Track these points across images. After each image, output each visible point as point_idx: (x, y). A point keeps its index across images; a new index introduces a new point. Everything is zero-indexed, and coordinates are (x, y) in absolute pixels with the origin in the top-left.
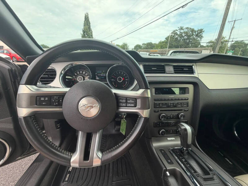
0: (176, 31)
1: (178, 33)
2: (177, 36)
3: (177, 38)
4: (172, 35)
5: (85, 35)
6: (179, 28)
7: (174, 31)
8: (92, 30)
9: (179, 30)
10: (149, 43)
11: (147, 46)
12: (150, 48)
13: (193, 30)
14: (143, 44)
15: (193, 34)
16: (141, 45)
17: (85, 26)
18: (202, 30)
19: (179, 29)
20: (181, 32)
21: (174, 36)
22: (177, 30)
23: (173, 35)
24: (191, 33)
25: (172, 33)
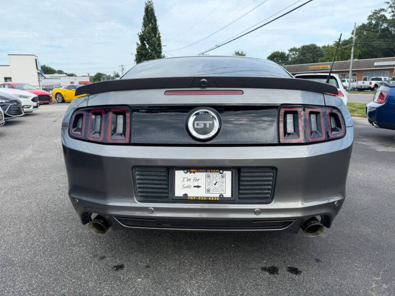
0: (382, 13)
1: (389, 16)
2: (385, 25)
3: (387, 29)
4: (370, 24)
5: (145, 46)
6: (388, 3)
7: (375, 13)
8: (159, 34)
9: (390, 10)
10: (307, 46)
11: (301, 55)
12: (312, 60)
14: (291, 50)
16: (287, 52)
17: (145, 27)
19: (390, 7)
21: (377, 25)
22: (383, 10)
23: (374, 22)
25: (370, 18)
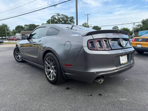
0: (55, 17)
1: (57, 18)
4: (52, 19)
6: (56, 14)
7: (53, 16)
9: (57, 16)
11: (30, 27)
13: (67, 17)
14: (25, 25)
15: (68, 20)
16: (24, 26)
18: (73, 17)
20: (58, 18)
21: (54, 20)
24: (66, 19)
